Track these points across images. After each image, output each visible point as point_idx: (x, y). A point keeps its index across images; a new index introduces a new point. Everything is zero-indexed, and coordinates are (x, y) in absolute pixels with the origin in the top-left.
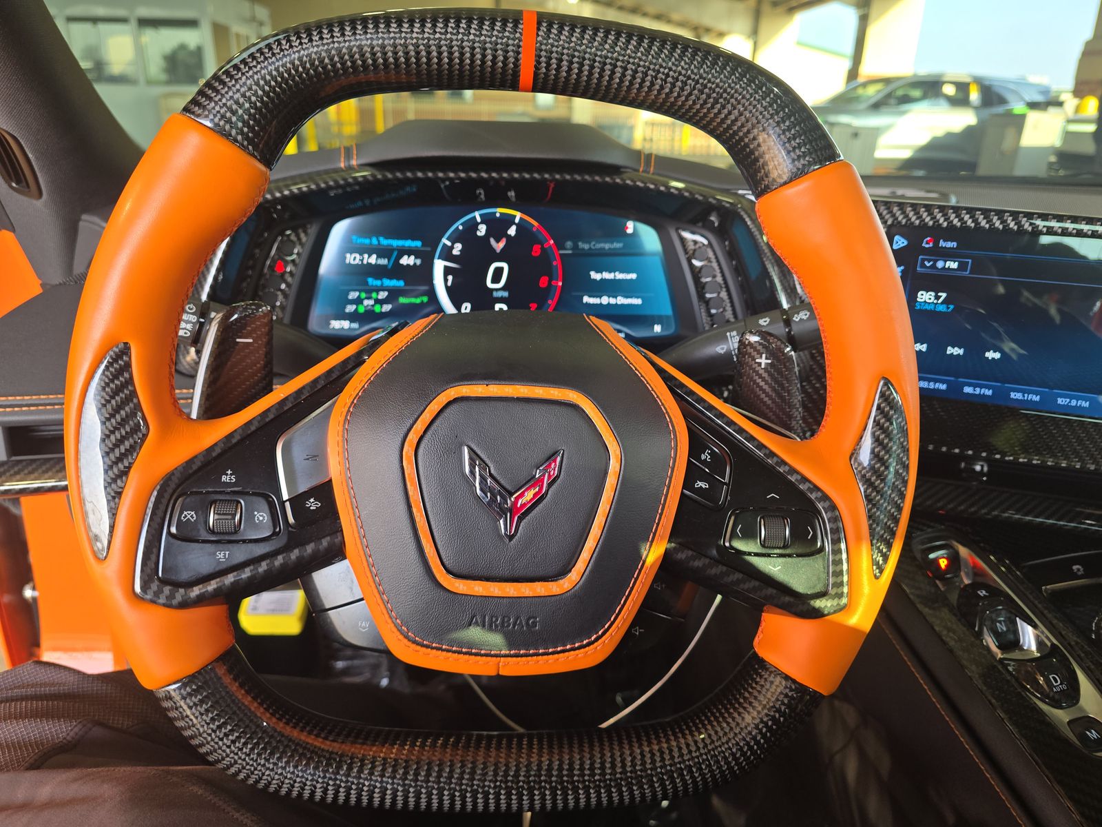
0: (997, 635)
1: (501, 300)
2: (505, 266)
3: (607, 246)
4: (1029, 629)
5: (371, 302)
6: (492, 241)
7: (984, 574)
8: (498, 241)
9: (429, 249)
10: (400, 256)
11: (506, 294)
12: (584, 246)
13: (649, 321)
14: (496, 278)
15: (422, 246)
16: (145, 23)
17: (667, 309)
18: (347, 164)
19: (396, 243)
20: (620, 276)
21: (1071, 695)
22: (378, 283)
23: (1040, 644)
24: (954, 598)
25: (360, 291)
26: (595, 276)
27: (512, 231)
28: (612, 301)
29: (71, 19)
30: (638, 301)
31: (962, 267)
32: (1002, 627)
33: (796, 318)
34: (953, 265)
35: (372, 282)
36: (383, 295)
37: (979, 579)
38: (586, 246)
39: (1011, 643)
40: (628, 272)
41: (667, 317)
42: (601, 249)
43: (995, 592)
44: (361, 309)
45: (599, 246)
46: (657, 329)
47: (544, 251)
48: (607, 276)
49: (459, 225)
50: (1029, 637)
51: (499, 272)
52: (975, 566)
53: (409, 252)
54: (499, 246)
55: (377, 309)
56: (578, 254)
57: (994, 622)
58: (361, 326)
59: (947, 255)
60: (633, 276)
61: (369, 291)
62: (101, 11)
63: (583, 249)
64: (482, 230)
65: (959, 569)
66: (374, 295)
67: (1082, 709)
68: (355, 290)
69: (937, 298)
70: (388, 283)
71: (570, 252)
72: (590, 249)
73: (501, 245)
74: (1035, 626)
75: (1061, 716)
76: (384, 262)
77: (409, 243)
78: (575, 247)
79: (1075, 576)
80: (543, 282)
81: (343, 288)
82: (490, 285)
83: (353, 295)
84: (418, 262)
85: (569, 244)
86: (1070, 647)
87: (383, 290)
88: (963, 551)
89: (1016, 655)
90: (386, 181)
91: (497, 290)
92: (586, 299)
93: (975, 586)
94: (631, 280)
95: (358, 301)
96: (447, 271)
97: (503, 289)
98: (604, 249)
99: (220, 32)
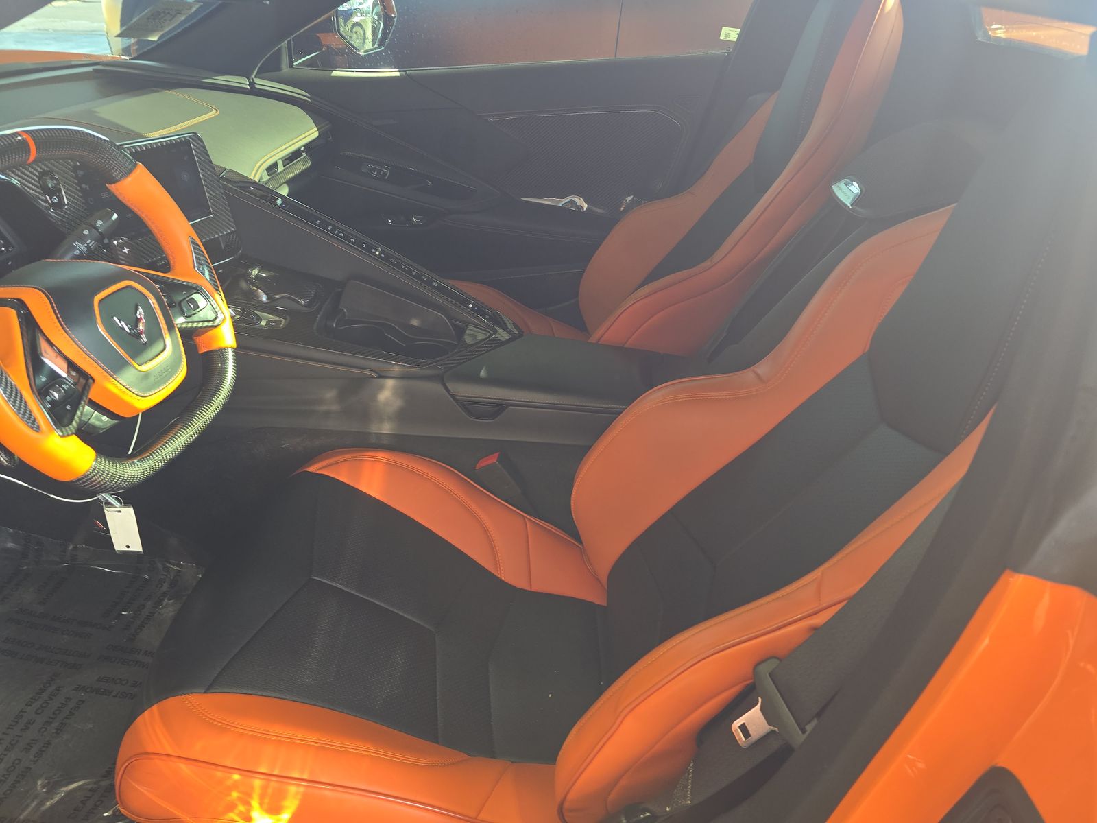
21: (259, 318)
33: (98, 225)
75: (262, 324)
86: (246, 307)
89: (235, 318)
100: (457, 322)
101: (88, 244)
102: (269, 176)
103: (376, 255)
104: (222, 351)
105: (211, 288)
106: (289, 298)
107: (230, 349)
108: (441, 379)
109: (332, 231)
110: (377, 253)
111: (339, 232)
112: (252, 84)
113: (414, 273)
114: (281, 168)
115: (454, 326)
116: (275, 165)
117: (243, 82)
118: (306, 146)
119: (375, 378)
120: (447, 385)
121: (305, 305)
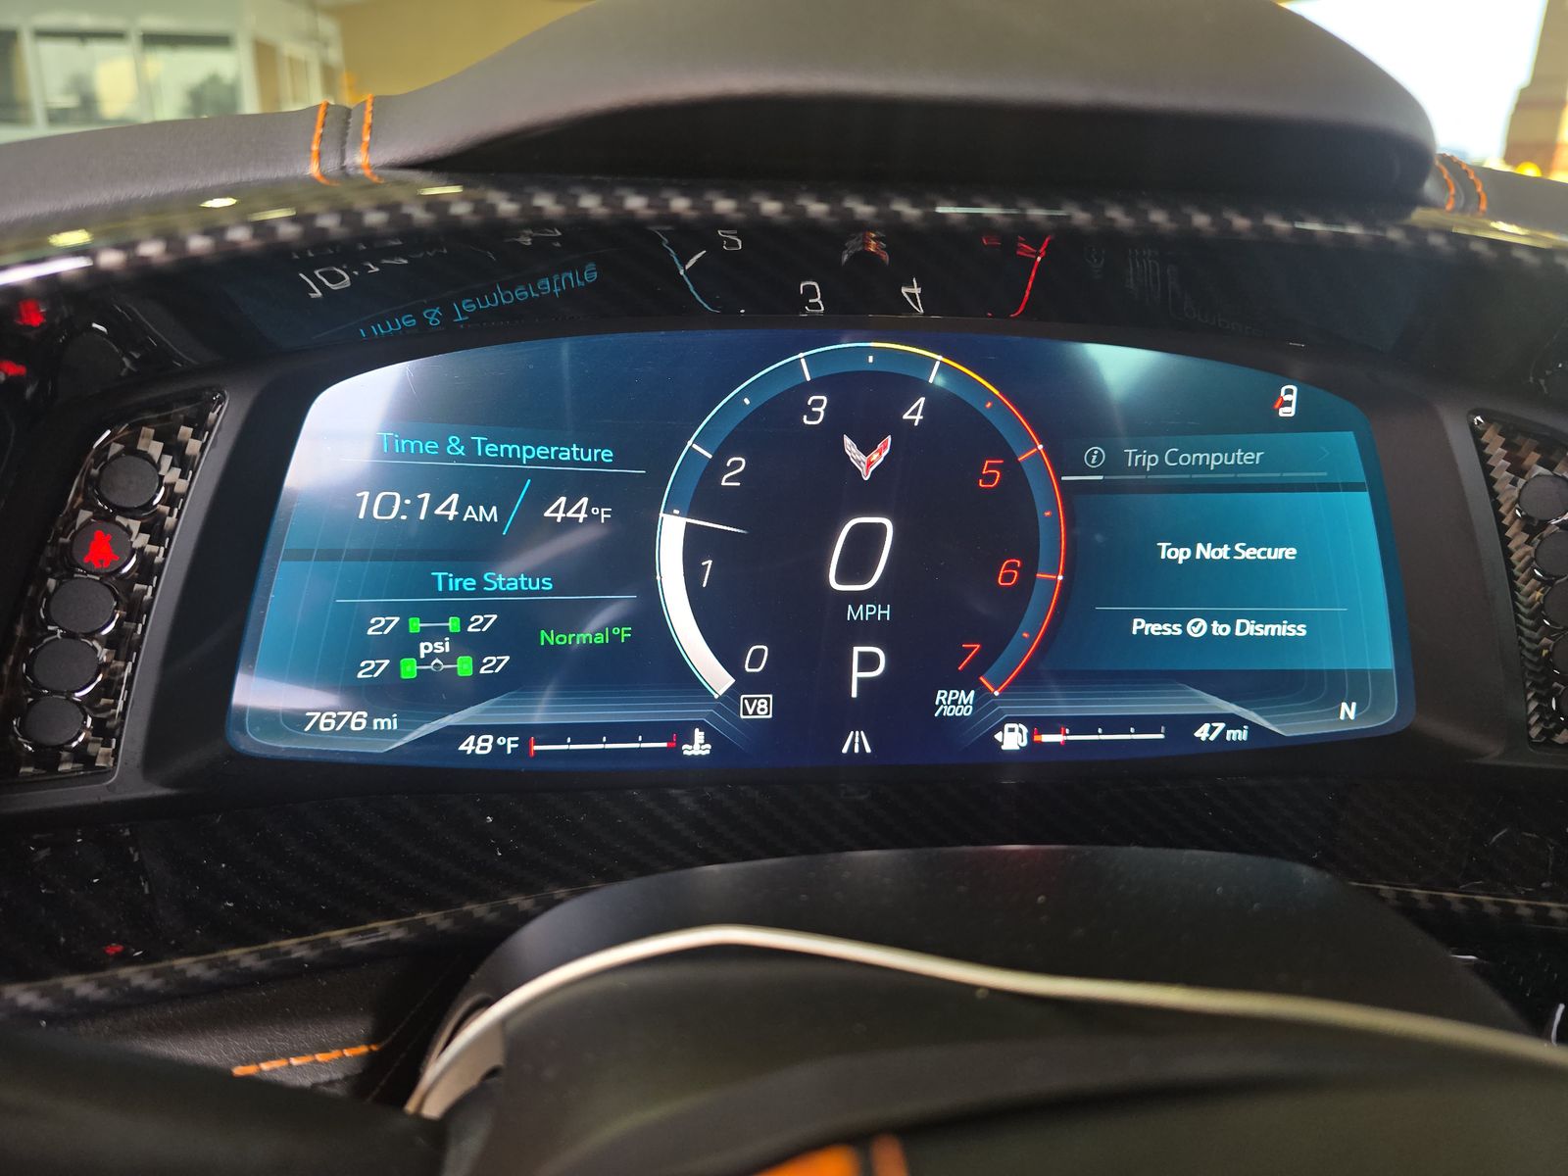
1: (868, 631)
2: (886, 524)
3: (1214, 460)
5: (443, 646)
8: (866, 448)
9: (640, 474)
10: (543, 495)
11: (884, 611)
12: (1142, 460)
13: (1324, 689)
14: (856, 564)
15: (618, 463)
16: (154, 40)
17: (1379, 654)
18: (332, 164)
19: (529, 454)
20: (1247, 553)
22: (466, 583)
25: (405, 613)
26: (1172, 552)
27: (915, 413)
28: (1220, 630)
29: (43, 34)
30: (1295, 629)
35: (446, 581)
36: (482, 623)
38: (1149, 461)
40: (1275, 540)
41: (1379, 675)
42: (1194, 469)
44: (409, 669)
45: (1191, 459)
46: (1348, 711)
47: (1012, 476)
48: (1209, 552)
49: (743, 395)
51: (865, 542)
53: (576, 483)
54: (866, 462)
55: (464, 666)
56: (1123, 484)
58: (405, 726)
60: (1290, 553)
61: (436, 613)
62: (86, 21)
63: (1141, 469)
64: (817, 410)
66: (454, 624)
68: (387, 610)
70: (500, 582)
71: (1096, 478)
72: (1161, 468)
76: (486, 514)
77: (572, 456)
78: (1115, 464)
80: (1007, 574)
81: (347, 602)
82: (834, 582)
83: (380, 625)
84: (603, 515)
85: (1094, 453)
87: (484, 608)
90: (495, 229)
91: (857, 599)
92: (1138, 625)
94: (1280, 564)
95: (400, 645)
96: (695, 545)
97: (877, 593)
98: (1205, 468)
99: (265, 55)
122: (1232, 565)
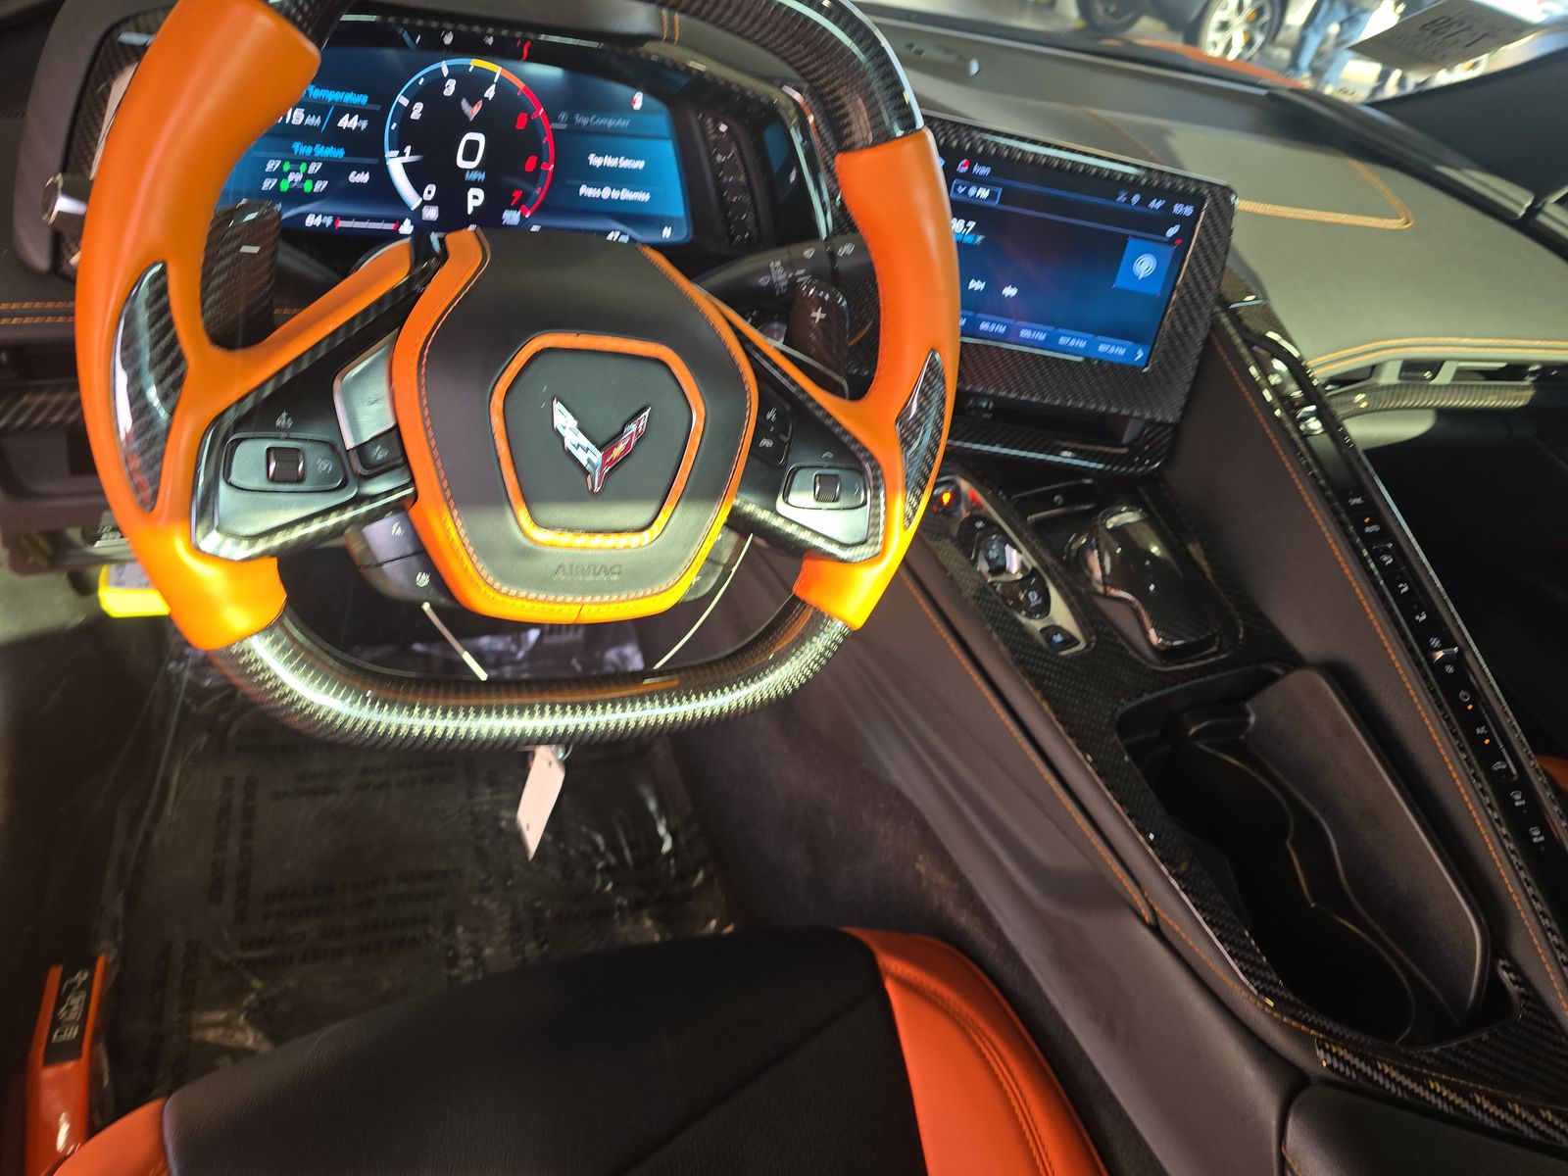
0: (989, 561)
1: (476, 184)
2: (480, 138)
3: (610, 123)
4: (1015, 552)
5: (297, 177)
6: (464, 104)
7: (979, 506)
9: (378, 107)
10: (338, 116)
11: (482, 176)
12: (582, 120)
13: (658, 222)
14: (470, 155)
15: (368, 102)
17: (677, 207)
19: (332, 96)
20: (625, 163)
21: (1044, 608)
22: (308, 150)
23: (1023, 568)
24: (955, 530)
25: (282, 160)
26: (595, 160)
27: (490, 93)
28: (615, 194)
30: (644, 197)
31: (992, 196)
32: (993, 554)
33: (841, 252)
34: (984, 193)
35: (299, 148)
36: (315, 168)
37: (976, 512)
38: (585, 121)
39: (999, 569)
40: (636, 158)
41: (678, 217)
42: (602, 126)
43: (990, 524)
44: (284, 186)
45: (601, 122)
46: (667, 232)
47: (531, 123)
48: (610, 162)
49: (419, 78)
50: (1014, 560)
51: (472, 147)
52: (974, 500)
53: (352, 110)
54: (472, 111)
55: (308, 186)
56: (575, 130)
57: (987, 551)
58: (286, 210)
59: (980, 182)
60: (640, 164)
61: (296, 162)
63: (581, 125)
64: (450, 87)
65: (959, 502)
66: (303, 167)
67: (1052, 619)
68: (275, 159)
69: (966, 227)
70: (323, 151)
71: (564, 126)
72: (589, 125)
73: (476, 110)
74: (1020, 552)
75: (1036, 625)
76: (314, 121)
77: (350, 98)
78: (570, 121)
79: (1055, 506)
80: (530, 165)
81: (256, 154)
82: (461, 163)
83: (272, 165)
84: (364, 124)
85: (563, 116)
86: (1046, 569)
87: (316, 161)
88: (965, 486)
89: (1003, 578)
91: (471, 170)
92: (584, 190)
93: (973, 519)
94: (637, 170)
95: (280, 175)
97: (478, 169)
98: (606, 126)
100: (1505, 976)
101: (795, 278)
102: (1400, 378)
103: (1430, 659)
104: (819, 619)
105: (900, 482)
106: (1136, 613)
107: (840, 624)
108: (1294, 1086)
109: (1368, 540)
110: (1440, 654)
111: (1387, 552)
112: (1533, 211)
113: (1498, 766)
114: (1445, 376)
115: (1491, 979)
116: (1435, 366)
117: (1519, 200)
118: (1547, 367)
119: (1141, 919)
120: (1291, 1123)
121: (1155, 649)
122: (617, 170)
